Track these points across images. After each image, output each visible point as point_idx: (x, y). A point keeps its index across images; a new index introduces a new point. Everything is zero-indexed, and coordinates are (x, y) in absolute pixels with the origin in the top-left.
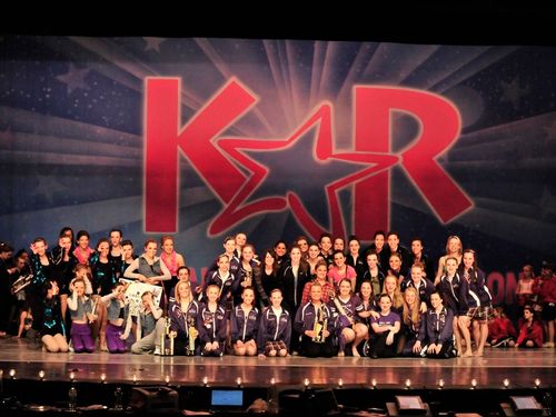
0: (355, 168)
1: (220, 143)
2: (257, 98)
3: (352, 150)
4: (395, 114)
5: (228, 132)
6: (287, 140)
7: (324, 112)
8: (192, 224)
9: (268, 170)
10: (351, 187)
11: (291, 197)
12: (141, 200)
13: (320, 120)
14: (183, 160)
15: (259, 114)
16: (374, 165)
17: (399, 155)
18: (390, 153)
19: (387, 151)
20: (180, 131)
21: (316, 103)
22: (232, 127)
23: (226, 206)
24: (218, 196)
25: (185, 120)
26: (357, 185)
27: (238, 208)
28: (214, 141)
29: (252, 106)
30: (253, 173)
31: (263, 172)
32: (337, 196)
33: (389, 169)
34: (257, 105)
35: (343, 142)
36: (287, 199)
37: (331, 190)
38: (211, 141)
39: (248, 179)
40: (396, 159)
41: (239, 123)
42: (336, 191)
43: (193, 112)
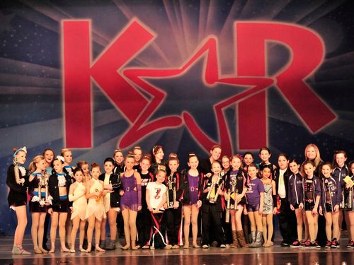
1: (125, 73)
2: (155, 35)
3: (235, 75)
4: (270, 44)
5: (132, 64)
6: (181, 68)
7: (211, 45)
8: (105, 141)
9: (165, 94)
10: (234, 106)
11: (185, 116)
12: (61, 122)
13: (207, 51)
14: (95, 88)
15: (156, 47)
16: (253, 87)
17: (274, 78)
18: (266, 77)
19: (264, 75)
20: (92, 64)
21: (204, 36)
22: (135, 59)
23: (132, 125)
24: (125, 117)
25: (95, 54)
26: (240, 104)
27: (142, 126)
28: (121, 71)
29: (151, 42)
30: (153, 97)
31: (162, 95)
32: (223, 113)
33: (266, 89)
34: (155, 41)
35: (228, 69)
36: (182, 118)
37: (219, 108)
38: (118, 71)
39: (150, 102)
40: (272, 81)
41: (141, 55)
42: (223, 109)
43: (102, 48)
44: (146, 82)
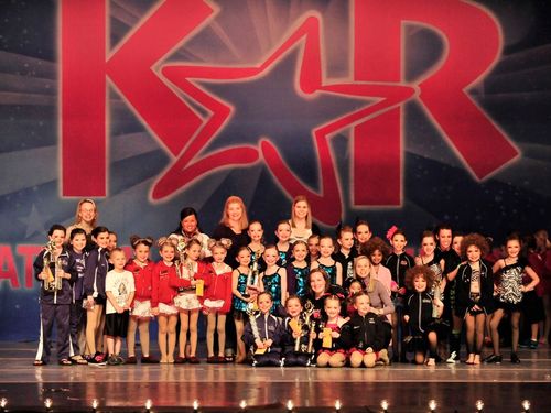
0: (353, 104)
1: (166, 72)
2: (216, 9)
3: (349, 80)
4: (410, 28)
5: (176, 57)
6: (258, 65)
7: (310, 28)
8: (128, 186)
9: (232, 109)
10: (348, 132)
11: (265, 147)
12: (55, 151)
13: (304, 38)
14: (114, 96)
15: (219, 29)
16: (379, 100)
17: (416, 85)
18: (403, 83)
20: (109, 55)
21: (299, 14)
22: (181, 49)
23: (175, 159)
24: (163, 146)
25: (115, 39)
26: (357, 128)
27: (191, 163)
28: (157, 69)
29: (209, 19)
30: (211, 113)
31: (225, 111)
32: (330, 145)
33: (401, 105)
34: (217, 18)
35: (337, 68)
36: (259, 149)
37: (321, 135)
38: (153, 68)
39: (205, 121)
40: (411, 91)
41: (190, 43)
42: (328, 137)
43: (127, 28)
44: (200, 87)
